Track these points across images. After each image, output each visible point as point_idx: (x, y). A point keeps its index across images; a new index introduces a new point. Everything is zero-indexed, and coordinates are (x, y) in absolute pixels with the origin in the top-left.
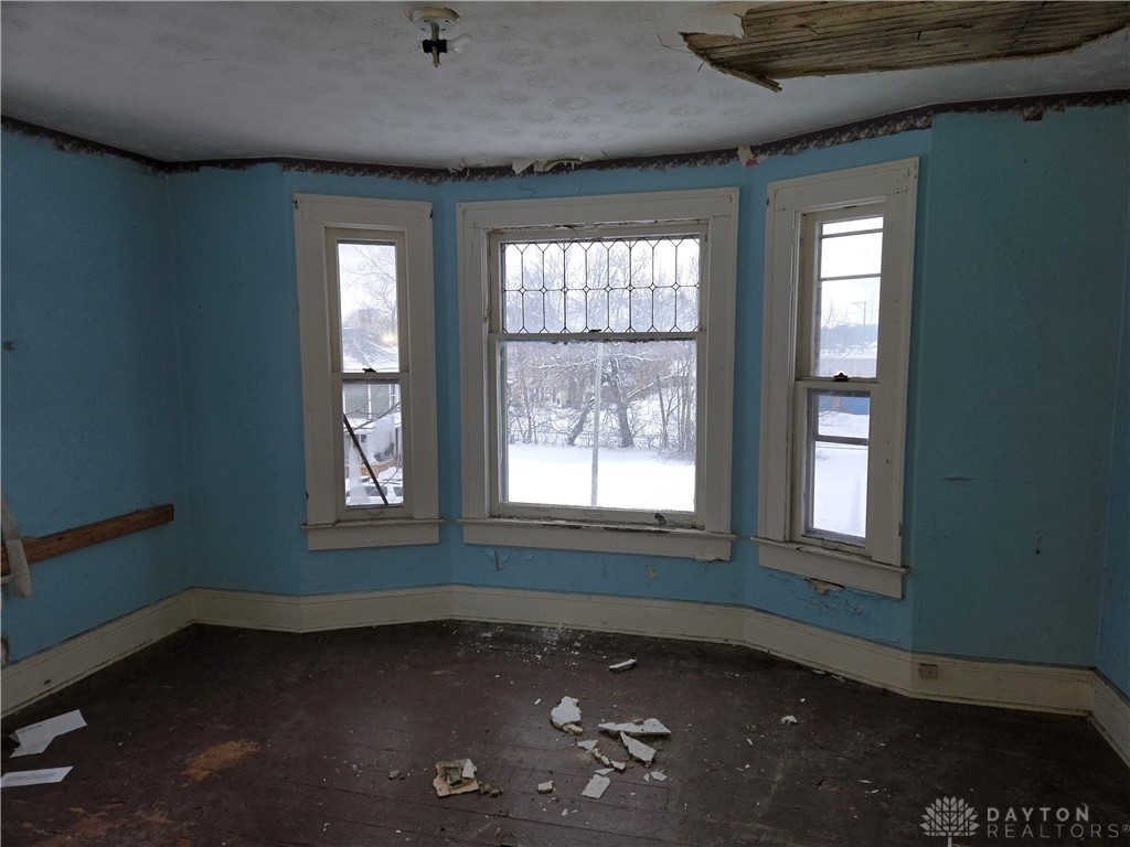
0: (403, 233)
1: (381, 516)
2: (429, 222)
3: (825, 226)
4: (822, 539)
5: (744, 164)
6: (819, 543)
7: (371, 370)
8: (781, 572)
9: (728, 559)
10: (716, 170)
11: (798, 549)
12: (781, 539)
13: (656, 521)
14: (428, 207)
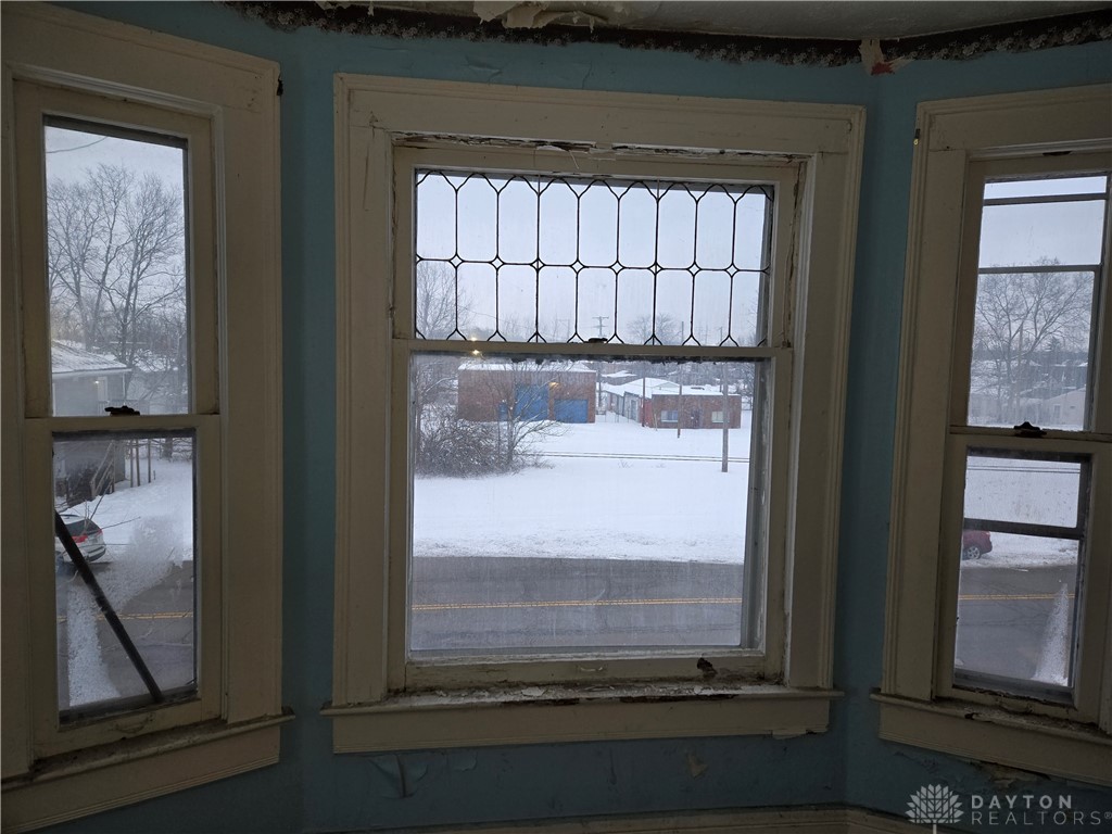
0: (210, 120)
1: (149, 728)
2: (271, 105)
3: (987, 186)
4: (994, 694)
5: (869, 70)
6: (989, 699)
7: (126, 411)
8: (921, 749)
9: (824, 730)
10: (822, 72)
11: (969, 717)
12: (926, 695)
13: (699, 672)
14: (270, 73)
